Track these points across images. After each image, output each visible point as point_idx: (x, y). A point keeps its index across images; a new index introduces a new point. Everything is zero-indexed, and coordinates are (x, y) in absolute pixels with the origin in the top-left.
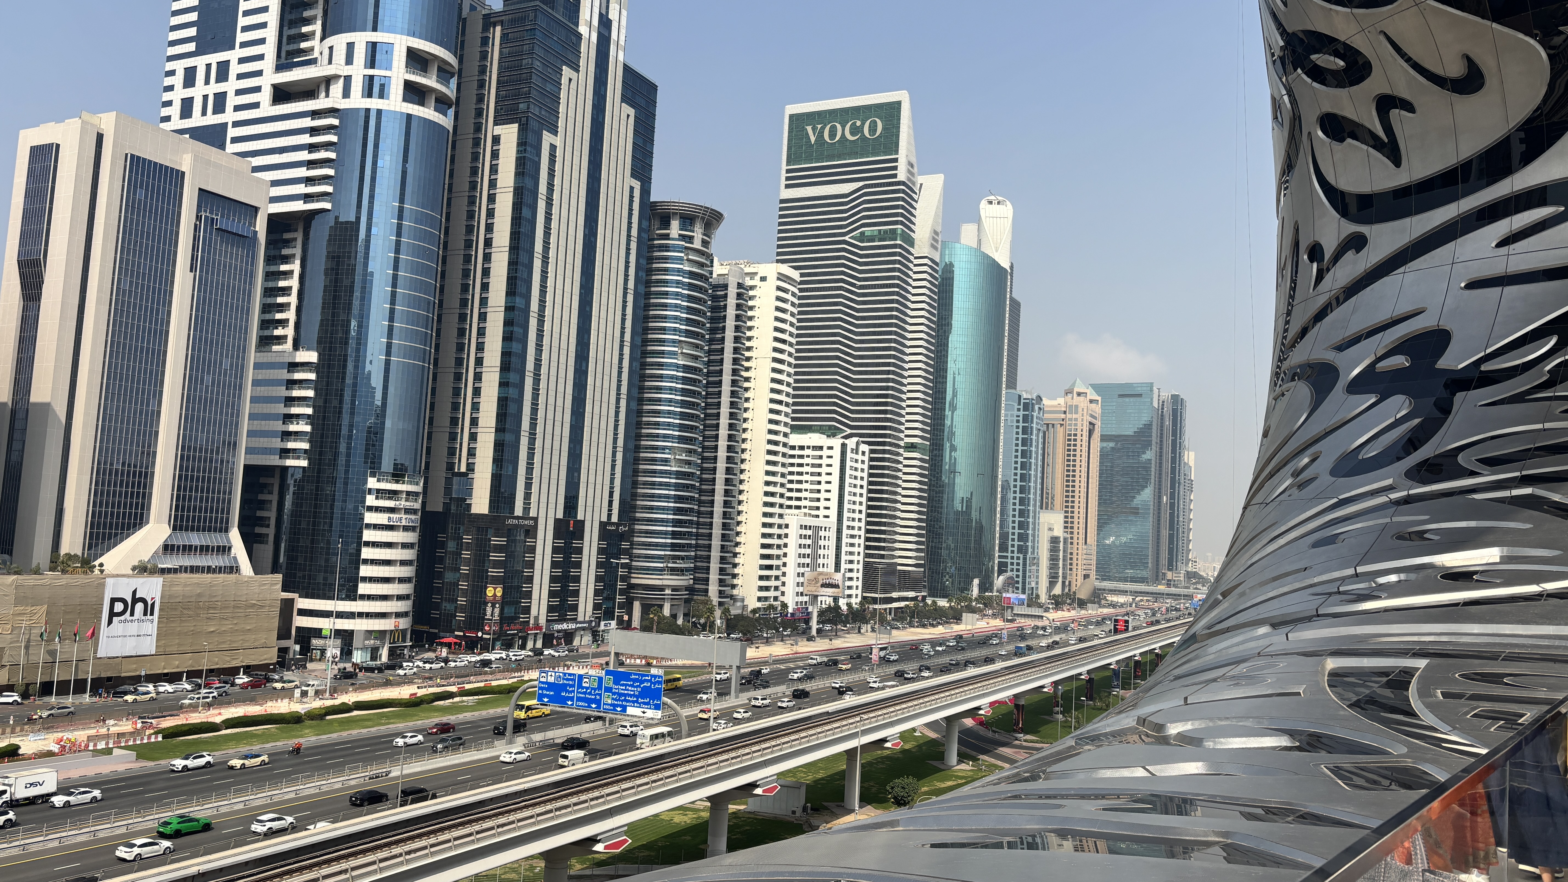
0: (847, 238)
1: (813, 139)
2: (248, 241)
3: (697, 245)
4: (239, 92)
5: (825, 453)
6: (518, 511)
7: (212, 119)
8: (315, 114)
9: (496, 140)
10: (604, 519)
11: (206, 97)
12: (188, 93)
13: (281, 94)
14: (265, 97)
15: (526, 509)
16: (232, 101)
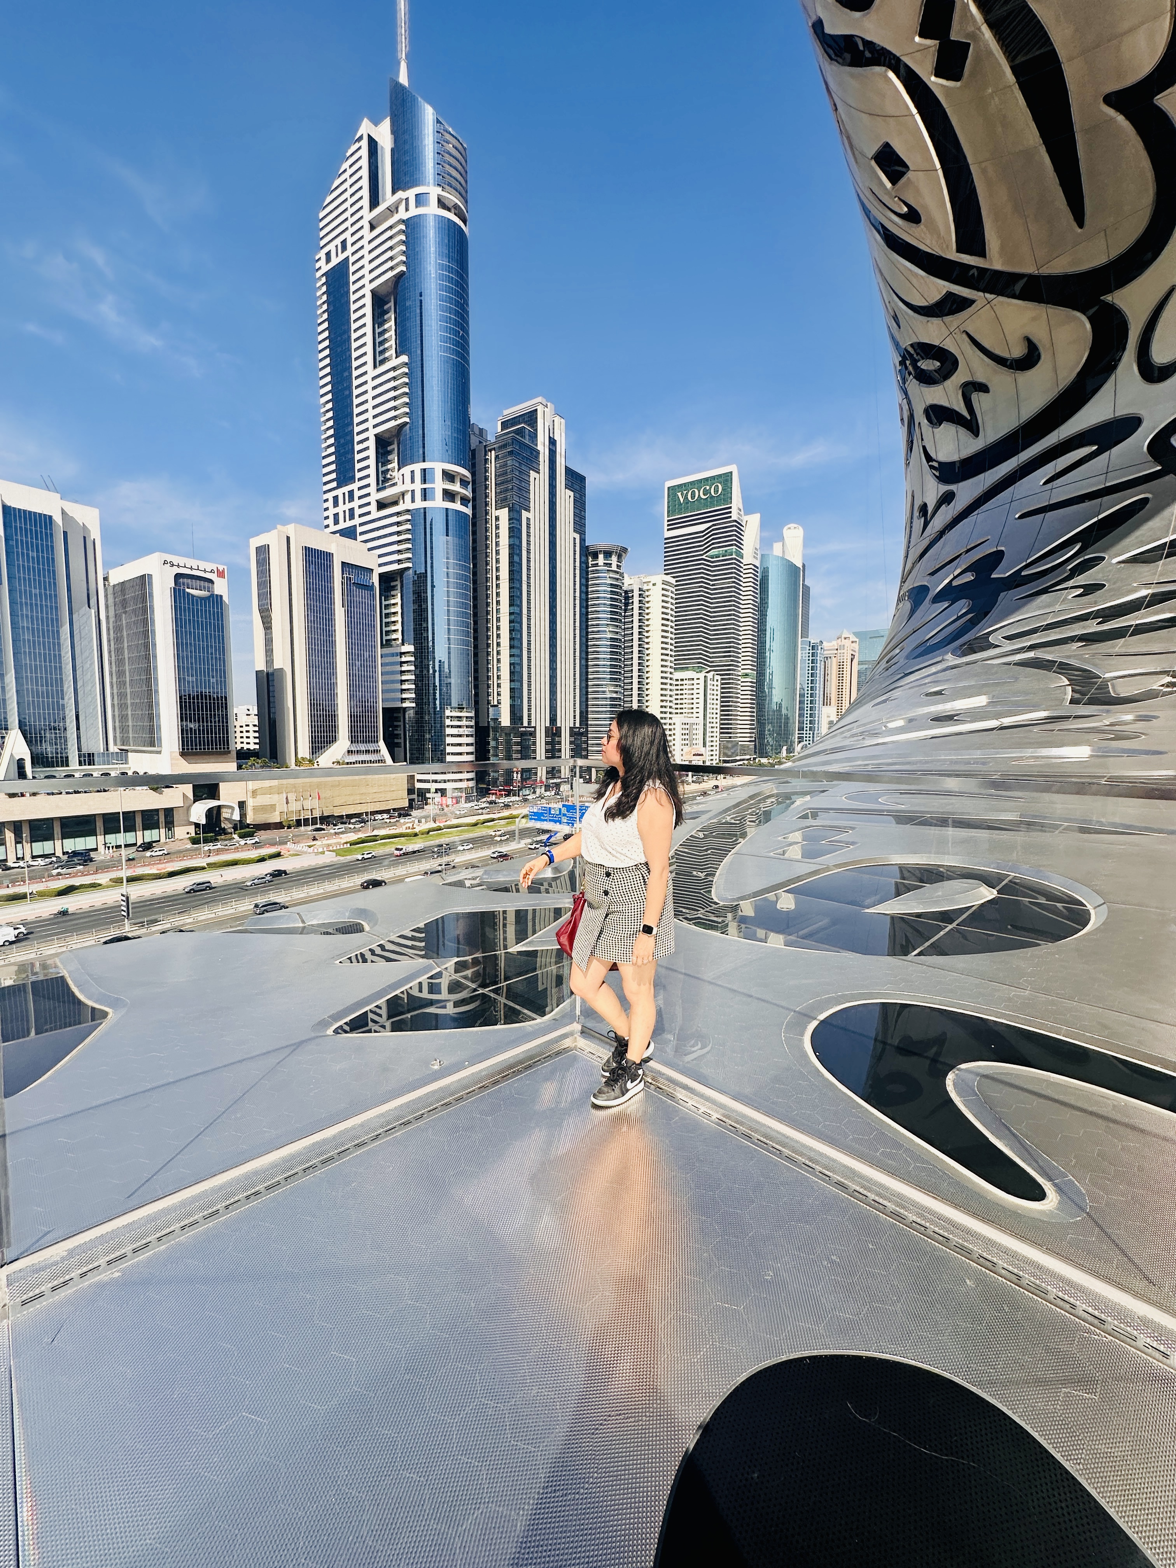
0: (704, 557)
1: (682, 500)
2: (371, 588)
3: (614, 568)
4: (360, 507)
5: (695, 682)
6: (525, 724)
7: (349, 524)
8: (398, 514)
9: (497, 518)
10: (572, 725)
11: (344, 511)
12: (336, 510)
13: (381, 505)
14: (373, 507)
15: (529, 722)
16: (357, 512)
